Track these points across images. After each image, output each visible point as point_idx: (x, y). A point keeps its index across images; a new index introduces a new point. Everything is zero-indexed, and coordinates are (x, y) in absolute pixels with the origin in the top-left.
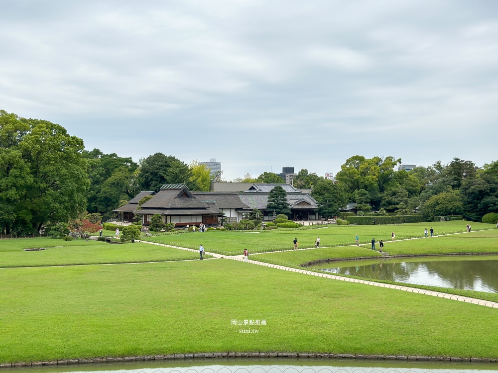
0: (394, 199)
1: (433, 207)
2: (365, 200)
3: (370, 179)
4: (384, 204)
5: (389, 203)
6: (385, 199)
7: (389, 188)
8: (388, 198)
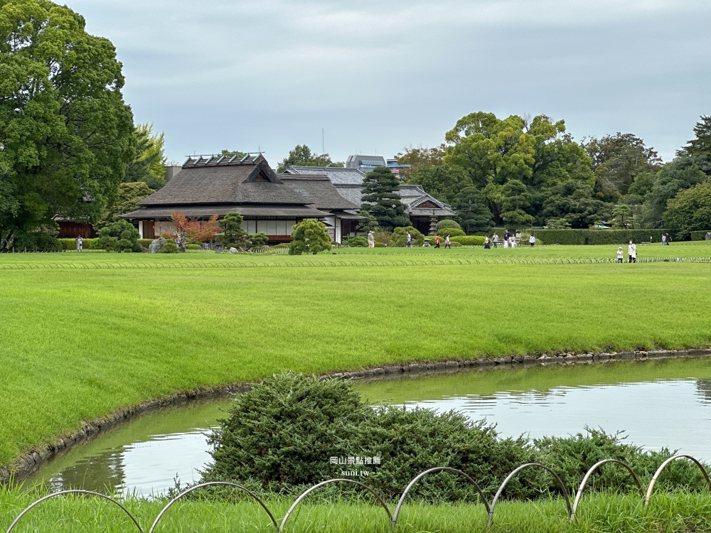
0: (573, 202)
1: (688, 212)
2: (522, 203)
3: (522, 161)
4: (552, 212)
5: (562, 210)
6: (552, 201)
7: (550, 180)
8: (559, 200)
